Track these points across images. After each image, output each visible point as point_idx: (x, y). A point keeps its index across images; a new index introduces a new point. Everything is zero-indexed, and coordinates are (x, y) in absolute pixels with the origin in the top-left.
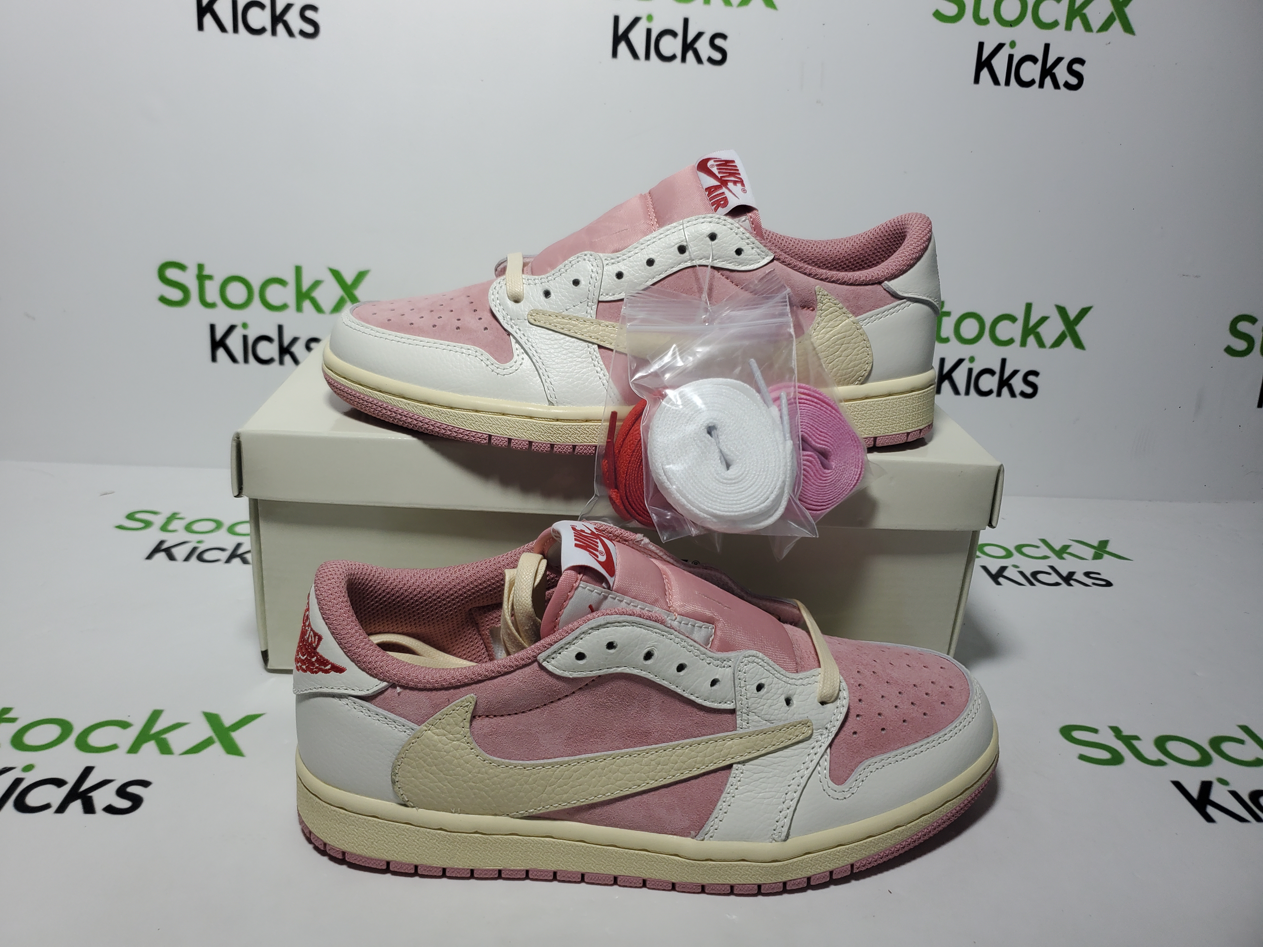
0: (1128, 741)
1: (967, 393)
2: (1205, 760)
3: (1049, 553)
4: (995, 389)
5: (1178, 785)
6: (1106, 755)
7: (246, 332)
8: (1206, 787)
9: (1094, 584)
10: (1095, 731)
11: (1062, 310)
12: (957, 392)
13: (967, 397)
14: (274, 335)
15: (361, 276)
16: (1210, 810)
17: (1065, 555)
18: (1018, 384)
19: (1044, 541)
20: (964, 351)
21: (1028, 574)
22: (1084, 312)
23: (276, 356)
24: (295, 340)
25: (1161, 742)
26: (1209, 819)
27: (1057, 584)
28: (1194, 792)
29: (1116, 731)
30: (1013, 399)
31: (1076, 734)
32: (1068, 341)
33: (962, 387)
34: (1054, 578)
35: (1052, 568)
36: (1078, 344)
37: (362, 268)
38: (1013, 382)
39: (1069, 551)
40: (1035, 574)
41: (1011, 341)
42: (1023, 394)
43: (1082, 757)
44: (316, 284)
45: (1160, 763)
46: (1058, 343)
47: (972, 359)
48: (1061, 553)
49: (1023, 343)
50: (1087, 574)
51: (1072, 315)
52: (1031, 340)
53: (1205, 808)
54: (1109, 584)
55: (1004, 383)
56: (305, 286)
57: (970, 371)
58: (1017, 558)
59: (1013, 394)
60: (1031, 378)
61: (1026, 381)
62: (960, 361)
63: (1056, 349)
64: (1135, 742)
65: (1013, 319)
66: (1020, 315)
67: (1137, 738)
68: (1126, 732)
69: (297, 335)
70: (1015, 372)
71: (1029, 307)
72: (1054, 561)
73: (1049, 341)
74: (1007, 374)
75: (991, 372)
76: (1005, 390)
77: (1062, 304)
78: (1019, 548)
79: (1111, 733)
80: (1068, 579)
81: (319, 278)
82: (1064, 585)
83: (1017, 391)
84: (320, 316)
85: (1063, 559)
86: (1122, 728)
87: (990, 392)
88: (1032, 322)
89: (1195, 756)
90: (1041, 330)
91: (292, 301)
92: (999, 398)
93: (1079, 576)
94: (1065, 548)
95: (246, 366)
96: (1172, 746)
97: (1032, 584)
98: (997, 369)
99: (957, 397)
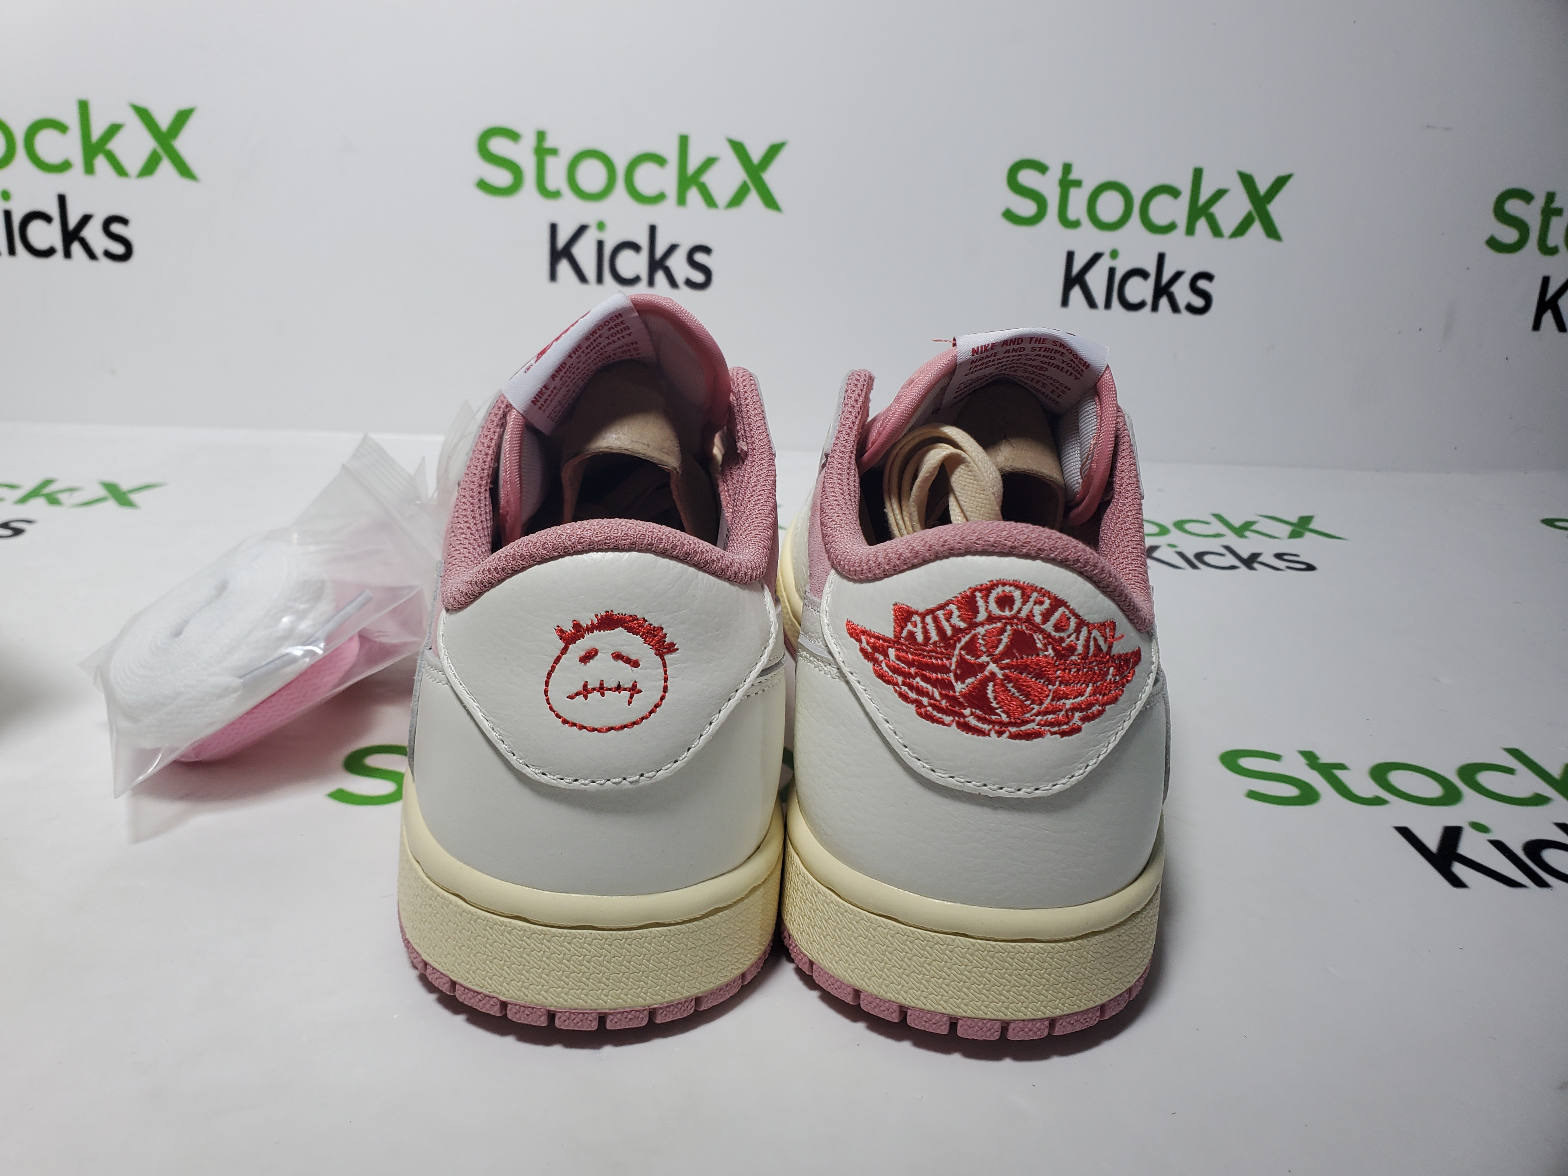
0: (1328, 771)
1: (1108, 305)
2: (1451, 796)
3: (1223, 529)
4: (1149, 301)
5: (1405, 832)
6: (1292, 791)
7: (7, 206)
8: (1451, 835)
9: (1289, 568)
10: (1276, 757)
11: (1247, 181)
12: (1092, 304)
13: (1107, 312)
14: (53, 210)
15: (182, 117)
16: (1458, 869)
17: (1247, 533)
18: (1182, 292)
19: (1218, 517)
20: (1103, 241)
21: (1190, 555)
22: (1280, 182)
23: (59, 245)
24: (86, 219)
25: (1380, 773)
26: (1457, 882)
27: (1233, 567)
28: (1433, 844)
29: (1310, 758)
30: (1176, 316)
31: (1246, 763)
32: (1257, 228)
33: (1099, 296)
34: (1230, 560)
35: (1228, 548)
36: (1272, 232)
37: (184, 105)
38: (1176, 289)
39: (1254, 527)
40: (1200, 556)
41: (1171, 227)
42: (1190, 308)
43: (1253, 795)
44: (114, 130)
45: (1378, 801)
46: (1241, 230)
47: (1114, 254)
48: (1241, 531)
49: (1190, 230)
50: (1279, 556)
51: (1263, 187)
52: (1202, 225)
53: (1450, 865)
54: (1310, 568)
55: (1162, 290)
56: (97, 132)
57: (1112, 271)
58: (1175, 536)
59: (1175, 308)
60: (1202, 284)
61: (1194, 288)
62: (1096, 257)
63: (1239, 240)
64: (1339, 773)
65: (1174, 192)
66: (1185, 187)
67: (1342, 767)
68: (1325, 758)
69: (88, 212)
70: (1178, 275)
71: (1198, 174)
72: (1232, 540)
73: (1228, 225)
74: (1166, 278)
75: (1142, 273)
76: (1164, 302)
77: (1247, 170)
78: (1180, 525)
79: (1303, 761)
80: (1250, 561)
81: (117, 120)
82: (1243, 569)
83: (1182, 303)
84: (123, 181)
85: (1245, 537)
86: (1318, 753)
87: (1141, 305)
88: (1203, 198)
89: (1435, 790)
90: (1215, 209)
91: (77, 157)
92: (1154, 314)
93: (1265, 558)
94: (1248, 525)
95: (12, 259)
96: (1396, 778)
97: (1194, 566)
98: (1152, 269)
99: (1093, 311)
